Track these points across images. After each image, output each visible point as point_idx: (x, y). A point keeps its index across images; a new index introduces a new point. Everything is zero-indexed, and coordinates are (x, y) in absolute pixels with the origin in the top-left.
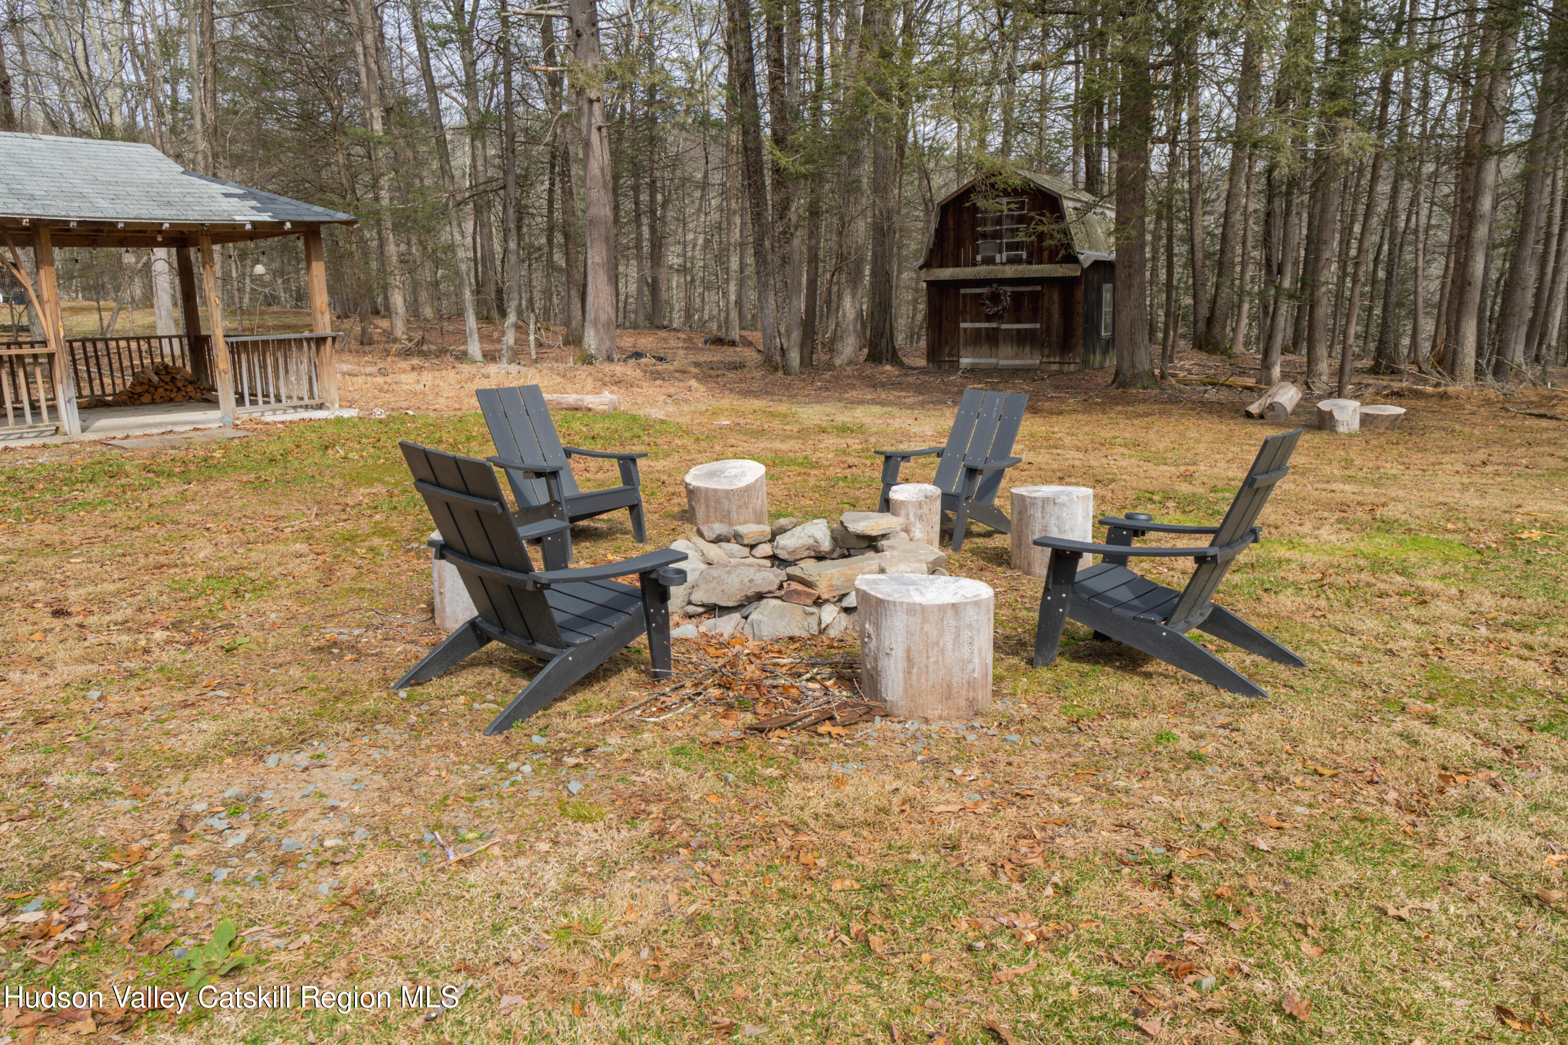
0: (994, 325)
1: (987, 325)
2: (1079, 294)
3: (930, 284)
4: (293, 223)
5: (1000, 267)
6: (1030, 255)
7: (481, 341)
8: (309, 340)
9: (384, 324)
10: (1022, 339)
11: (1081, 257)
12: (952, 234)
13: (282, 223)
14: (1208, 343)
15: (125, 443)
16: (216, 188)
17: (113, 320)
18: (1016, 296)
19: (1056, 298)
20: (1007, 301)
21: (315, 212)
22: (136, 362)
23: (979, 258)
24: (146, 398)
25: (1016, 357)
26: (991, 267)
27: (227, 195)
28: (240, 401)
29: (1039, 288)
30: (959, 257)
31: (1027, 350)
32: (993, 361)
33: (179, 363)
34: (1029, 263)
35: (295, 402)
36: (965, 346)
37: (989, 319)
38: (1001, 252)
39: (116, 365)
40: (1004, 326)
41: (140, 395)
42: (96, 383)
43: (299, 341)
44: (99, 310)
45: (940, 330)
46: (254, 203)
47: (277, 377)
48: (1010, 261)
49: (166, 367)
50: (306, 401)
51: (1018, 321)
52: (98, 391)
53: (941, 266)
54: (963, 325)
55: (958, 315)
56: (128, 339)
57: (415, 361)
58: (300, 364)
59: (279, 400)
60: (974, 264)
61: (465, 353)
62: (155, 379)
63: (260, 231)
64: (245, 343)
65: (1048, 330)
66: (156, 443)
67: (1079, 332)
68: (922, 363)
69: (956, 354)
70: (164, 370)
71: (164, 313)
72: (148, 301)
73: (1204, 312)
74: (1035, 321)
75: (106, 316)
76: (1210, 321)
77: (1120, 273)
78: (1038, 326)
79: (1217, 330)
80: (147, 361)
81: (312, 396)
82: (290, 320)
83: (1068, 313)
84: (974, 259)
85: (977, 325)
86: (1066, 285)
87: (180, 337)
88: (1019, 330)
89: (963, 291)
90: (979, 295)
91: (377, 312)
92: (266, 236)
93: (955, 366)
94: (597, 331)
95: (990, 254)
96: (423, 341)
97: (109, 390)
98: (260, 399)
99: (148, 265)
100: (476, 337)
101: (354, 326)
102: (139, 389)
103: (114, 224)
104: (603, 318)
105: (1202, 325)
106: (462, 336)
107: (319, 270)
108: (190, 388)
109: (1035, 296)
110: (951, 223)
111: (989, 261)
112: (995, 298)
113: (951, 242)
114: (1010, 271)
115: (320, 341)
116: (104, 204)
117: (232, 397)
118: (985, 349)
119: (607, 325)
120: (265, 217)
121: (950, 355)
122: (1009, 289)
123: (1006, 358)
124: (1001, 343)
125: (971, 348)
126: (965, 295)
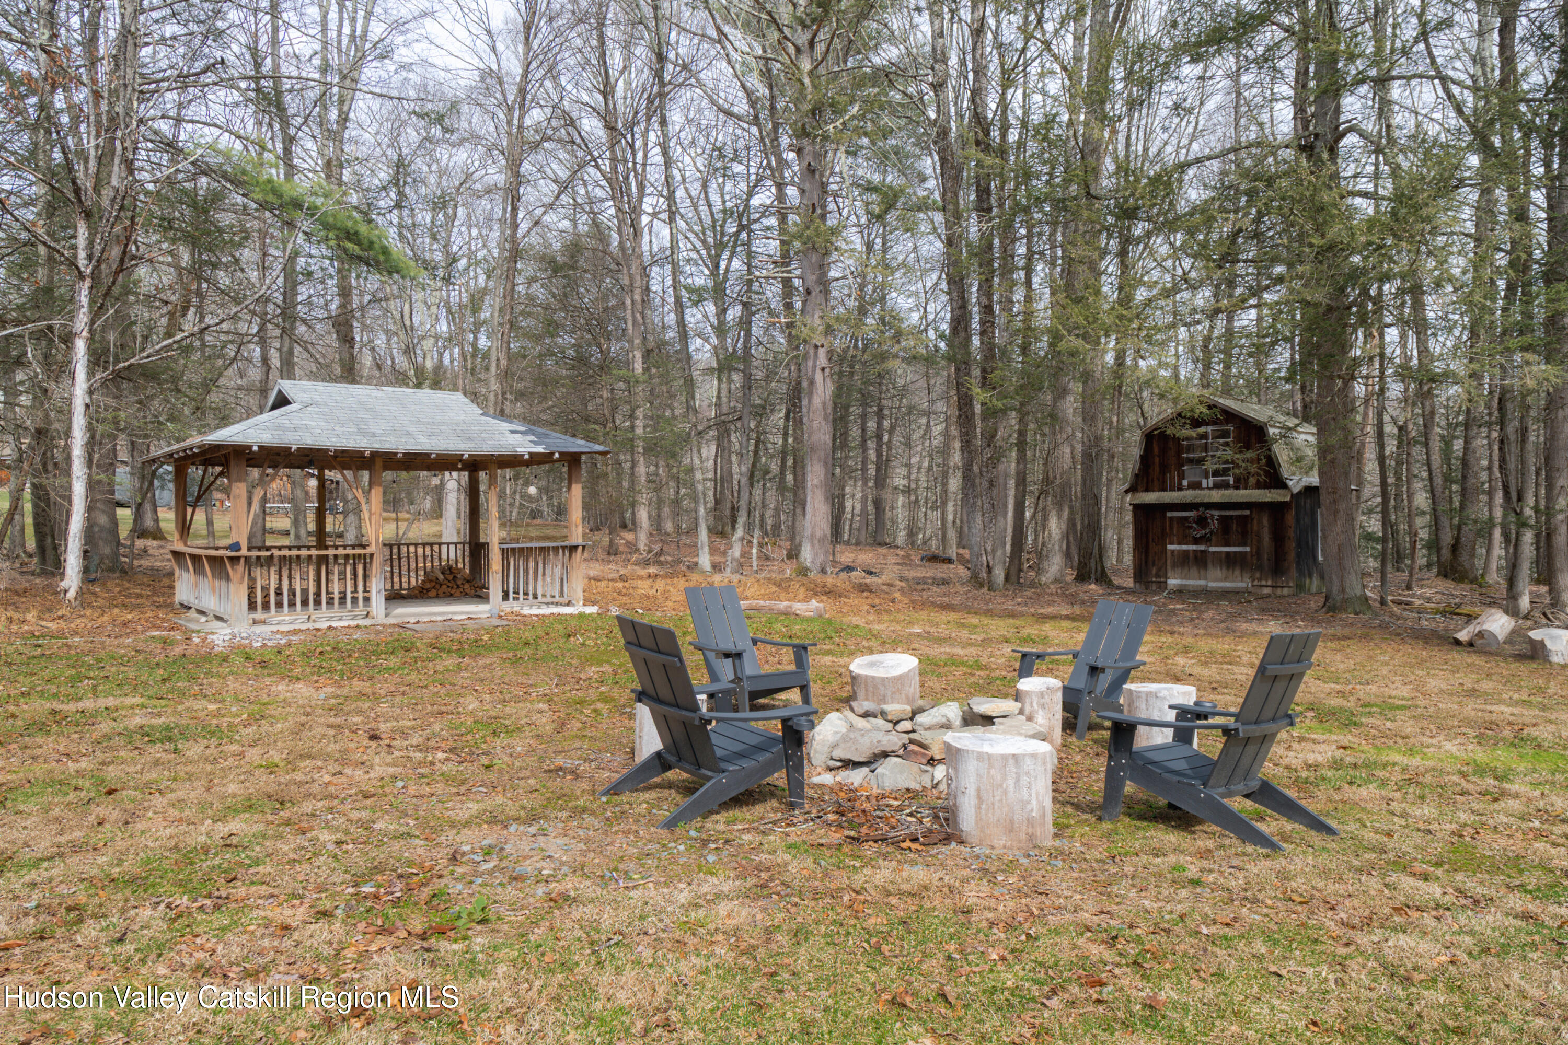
0: (1202, 548)
1: (1194, 547)
2: (1290, 518)
3: (1138, 509)
4: (561, 454)
5: (1206, 492)
6: (1237, 480)
7: (711, 554)
8: (564, 548)
9: (630, 536)
10: (1230, 561)
11: (1290, 483)
12: (1157, 460)
13: (552, 454)
14: (1454, 570)
15: (416, 627)
16: (505, 426)
17: (408, 529)
18: (1222, 519)
19: (1265, 521)
20: (1214, 525)
21: (578, 445)
22: (429, 564)
23: (1185, 483)
24: (433, 593)
25: (1226, 579)
26: (1198, 492)
27: (512, 432)
28: (506, 596)
29: (1247, 512)
30: (1164, 482)
31: (1237, 572)
32: (1202, 583)
33: (460, 565)
34: (1236, 488)
35: (549, 599)
36: (1174, 566)
37: (1196, 541)
38: (1207, 478)
39: (413, 566)
40: (1212, 549)
41: (428, 590)
42: (396, 579)
43: (556, 549)
44: (397, 520)
45: (1147, 552)
46: (532, 438)
47: (536, 579)
48: (1217, 486)
49: (450, 568)
50: (557, 599)
51: (1227, 545)
52: (397, 586)
53: (1147, 490)
54: (1170, 547)
55: (1163, 538)
56: (416, 545)
57: (652, 570)
58: (555, 569)
59: (535, 597)
60: (1180, 489)
61: (696, 564)
62: (441, 577)
63: (535, 459)
64: (513, 549)
65: (1258, 553)
66: (439, 627)
67: (1292, 555)
68: (1129, 583)
69: (1163, 574)
70: (449, 571)
71: (450, 524)
72: (437, 512)
73: (1447, 538)
74: (1245, 545)
75: (403, 526)
76: (1455, 548)
77: (1325, 498)
78: (1248, 549)
79: (1464, 558)
80: (436, 563)
81: (562, 594)
82: (550, 532)
83: (1279, 537)
84: (1180, 484)
85: (1184, 547)
86: (1277, 509)
87: (464, 544)
88: (1228, 553)
89: (1169, 514)
90: (1186, 518)
91: (624, 526)
92: (539, 463)
93: (1162, 586)
94: (813, 545)
95: (1196, 479)
96: (661, 552)
97: (405, 585)
98: (521, 596)
99: (442, 484)
100: (706, 549)
101: (604, 538)
102: (428, 586)
103: (428, 455)
104: (819, 534)
105: (1446, 553)
106: (694, 548)
107: (577, 491)
108: (467, 586)
109: (1244, 520)
110: (1156, 451)
111: (1196, 486)
112: (1202, 522)
113: (1157, 468)
114: (1217, 496)
115: (573, 549)
116: (423, 439)
117: (500, 594)
118: (1194, 571)
119: (822, 541)
120: (540, 449)
121: (1157, 576)
122: (1216, 513)
123: (1215, 580)
124: (1210, 565)
125: (1179, 570)
126: (1171, 518)
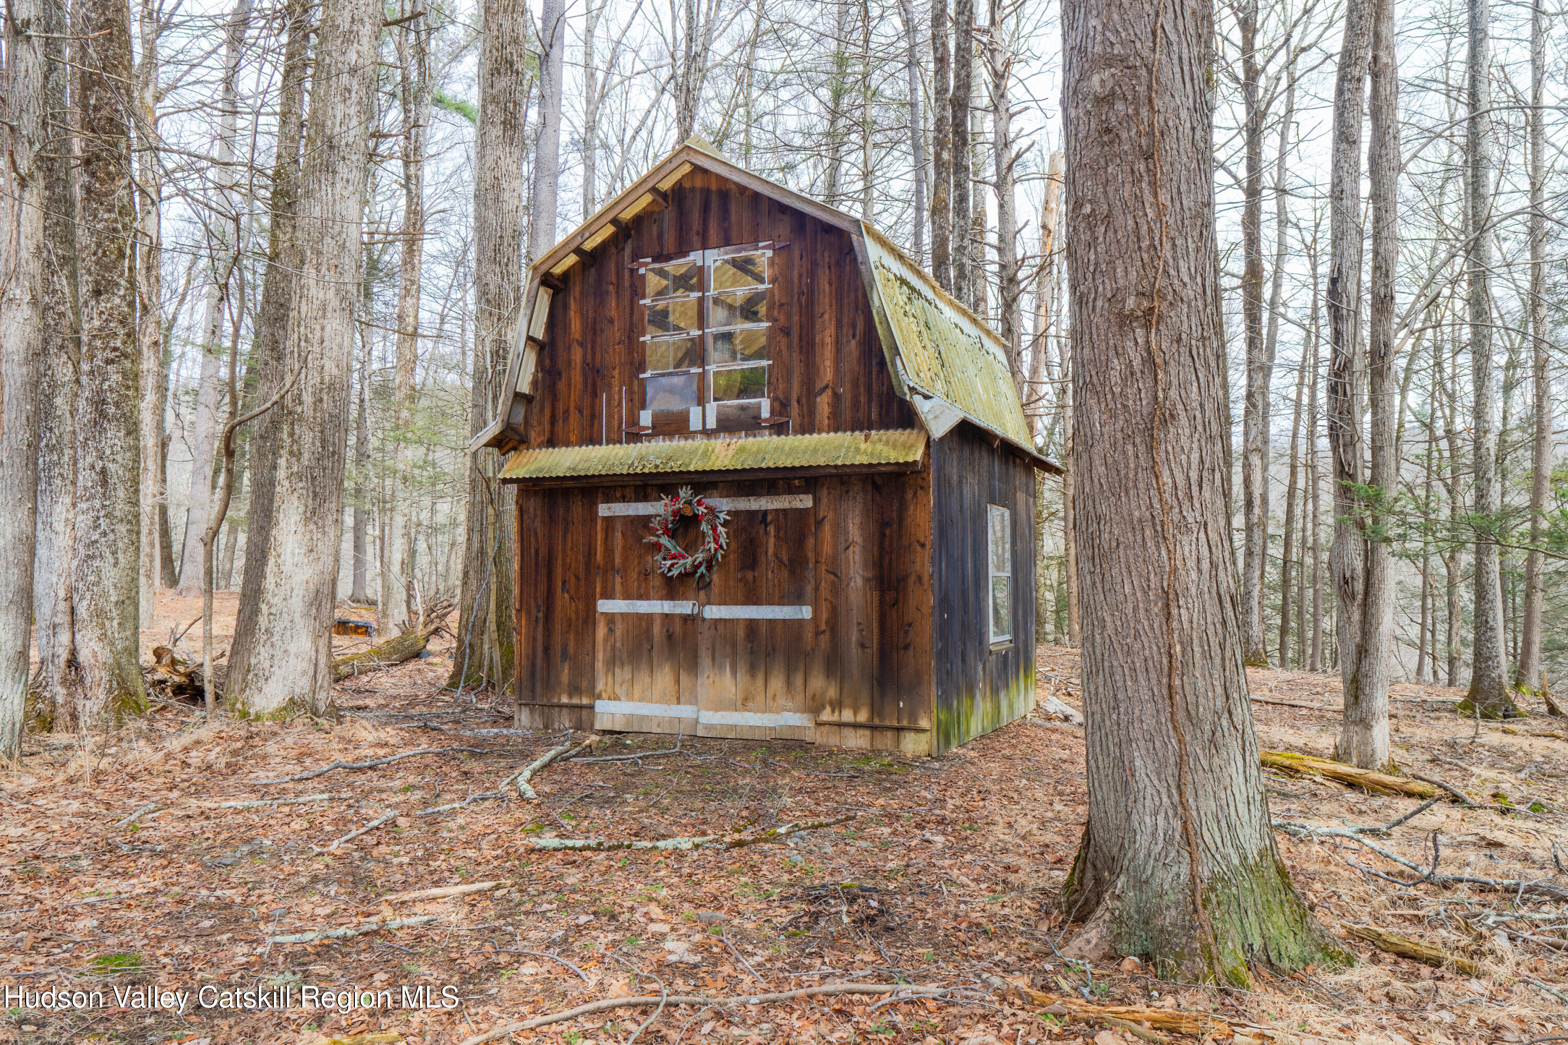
0: (685, 607)
1: (665, 606)
2: (922, 518)
3: (529, 494)
5: (700, 443)
6: (781, 406)
10: (759, 649)
11: (924, 407)
12: (577, 355)
18: (740, 523)
19: (855, 528)
20: (718, 538)
23: (646, 418)
25: (745, 703)
26: (678, 444)
29: (805, 502)
30: (594, 416)
31: (777, 683)
32: (685, 711)
34: (779, 429)
36: (611, 663)
37: (670, 588)
38: (701, 401)
40: (713, 612)
45: (548, 618)
48: (727, 425)
51: (752, 599)
53: (551, 443)
54: (605, 606)
55: (588, 581)
60: (635, 437)
65: (833, 625)
67: (925, 635)
69: (585, 684)
74: (797, 599)
78: (806, 612)
83: (890, 577)
84: (634, 421)
85: (642, 606)
86: (886, 490)
88: (752, 625)
89: (604, 510)
90: (647, 519)
93: (583, 717)
95: (675, 405)
109: (795, 524)
110: (576, 326)
111: (673, 424)
112: (686, 530)
113: (577, 376)
114: (726, 453)
118: (664, 678)
121: (575, 690)
122: (724, 505)
123: (720, 706)
124: (705, 661)
125: (622, 674)
126: (608, 520)
